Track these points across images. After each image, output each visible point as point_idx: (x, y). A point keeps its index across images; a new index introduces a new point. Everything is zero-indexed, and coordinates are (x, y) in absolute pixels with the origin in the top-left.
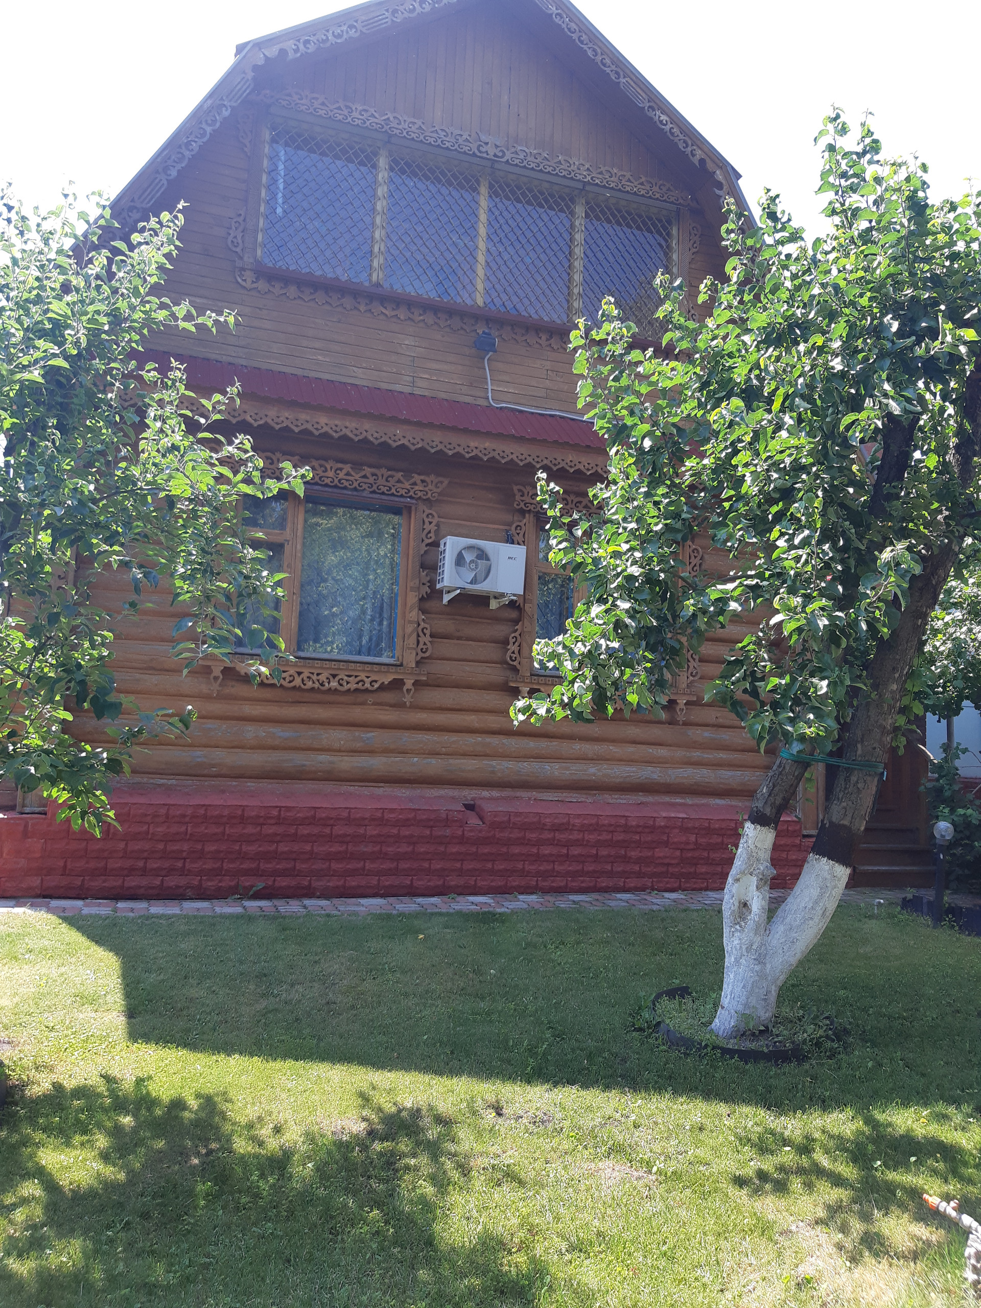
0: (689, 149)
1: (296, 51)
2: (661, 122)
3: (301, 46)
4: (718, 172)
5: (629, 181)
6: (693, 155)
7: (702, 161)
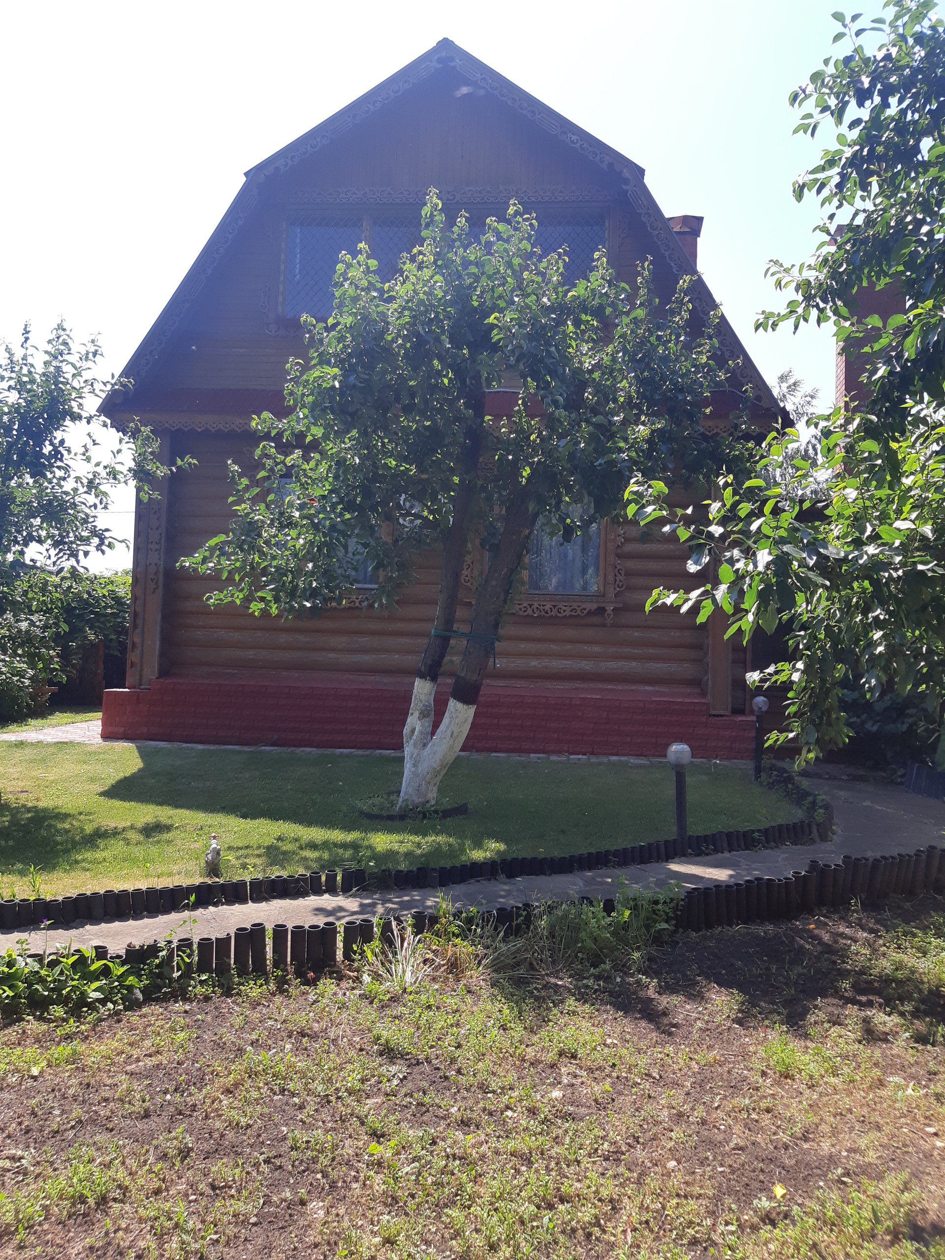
0: (598, 158)
1: (286, 166)
2: (572, 142)
3: (289, 161)
4: (625, 171)
5: (561, 192)
6: (602, 162)
7: (611, 165)
